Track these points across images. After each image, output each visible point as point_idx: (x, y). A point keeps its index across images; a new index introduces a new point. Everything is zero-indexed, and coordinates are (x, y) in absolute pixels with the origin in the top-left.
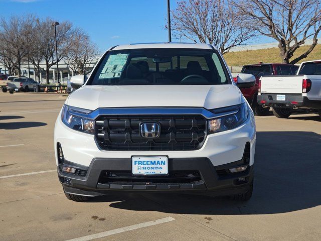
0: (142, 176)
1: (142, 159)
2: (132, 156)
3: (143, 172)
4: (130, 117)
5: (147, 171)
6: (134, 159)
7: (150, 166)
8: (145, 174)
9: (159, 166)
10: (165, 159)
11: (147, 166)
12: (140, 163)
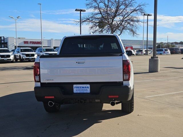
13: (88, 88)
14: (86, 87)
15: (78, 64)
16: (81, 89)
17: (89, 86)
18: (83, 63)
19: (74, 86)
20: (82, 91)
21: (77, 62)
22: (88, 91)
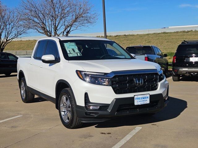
0: (139, 105)
1: (139, 97)
2: (134, 96)
3: (139, 103)
4: (129, 76)
5: (141, 102)
6: (135, 97)
7: (142, 100)
8: (140, 104)
9: (146, 99)
10: (148, 96)
11: (141, 100)
12: (138, 99)
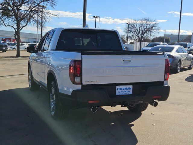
13: (131, 89)
14: (128, 88)
15: (124, 62)
16: (124, 90)
17: (131, 86)
18: (130, 61)
19: (117, 87)
20: (124, 93)
21: (123, 61)
22: (131, 92)
